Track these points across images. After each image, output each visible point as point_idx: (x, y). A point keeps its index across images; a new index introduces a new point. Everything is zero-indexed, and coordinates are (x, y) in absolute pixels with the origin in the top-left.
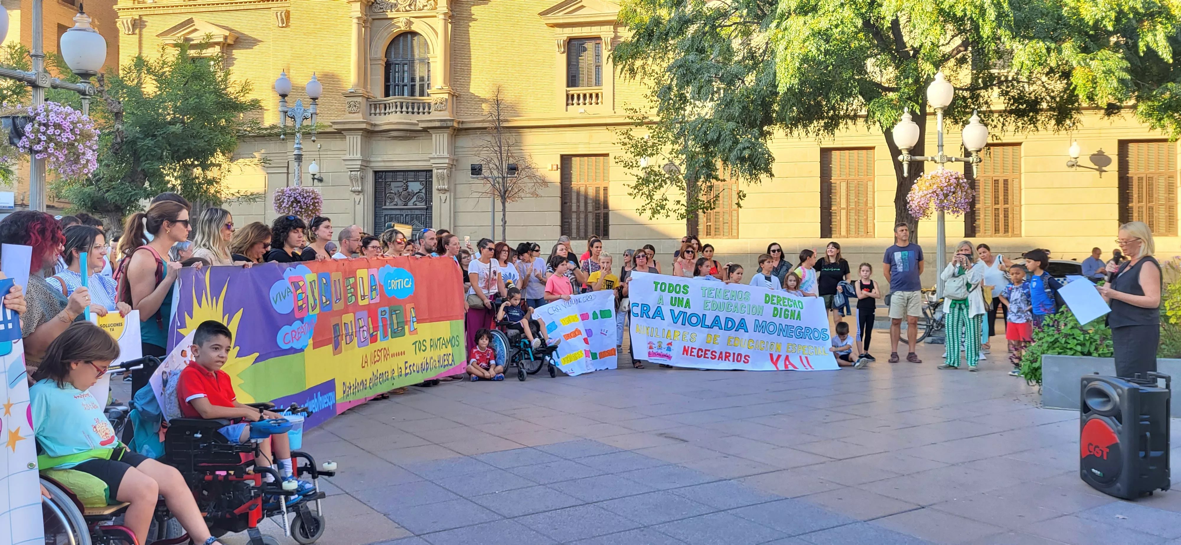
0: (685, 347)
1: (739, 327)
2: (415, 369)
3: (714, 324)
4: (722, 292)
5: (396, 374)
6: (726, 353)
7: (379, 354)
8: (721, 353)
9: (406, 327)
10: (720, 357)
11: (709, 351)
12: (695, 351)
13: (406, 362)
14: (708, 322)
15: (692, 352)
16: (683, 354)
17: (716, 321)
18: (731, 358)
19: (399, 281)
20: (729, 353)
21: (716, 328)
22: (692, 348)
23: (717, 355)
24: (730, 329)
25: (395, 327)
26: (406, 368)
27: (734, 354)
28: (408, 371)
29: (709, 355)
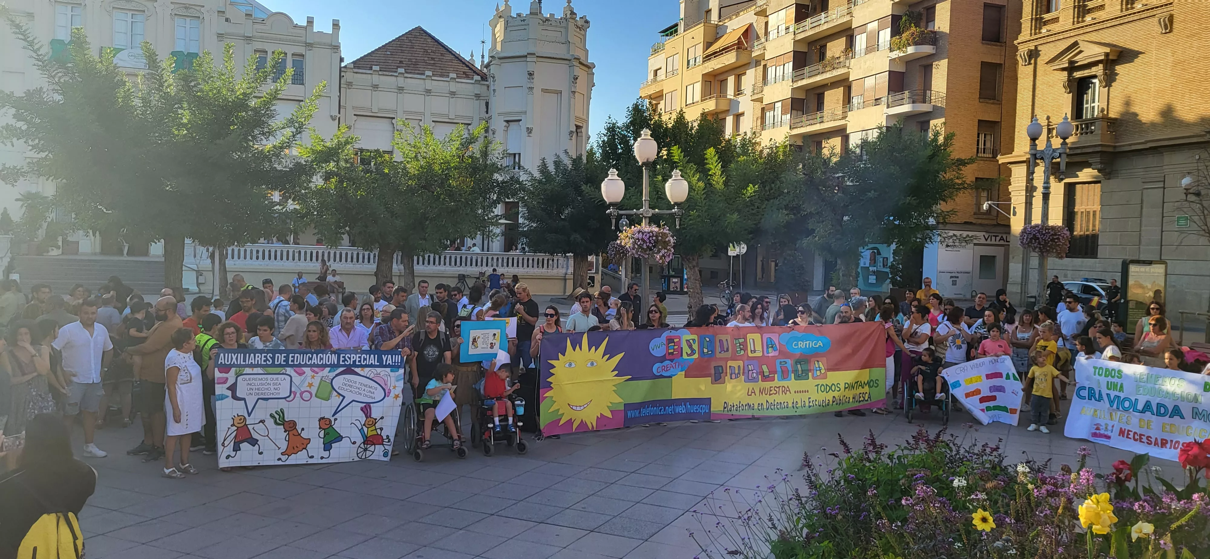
0: (1121, 429)
1: (1173, 413)
2: (817, 403)
3: (1145, 409)
4: (1154, 376)
5: (799, 405)
6: (1162, 440)
7: (777, 390)
8: (1156, 439)
9: (810, 374)
10: (1156, 444)
11: (1144, 435)
12: (1132, 434)
13: (809, 398)
14: (1140, 407)
15: (1128, 434)
16: (1119, 435)
17: (1148, 406)
18: (1168, 445)
19: (808, 342)
20: (1166, 441)
21: (1148, 414)
22: (1129, 431)
23: (1153, 440)
24: (1163, 415)
25: (800, 373)
26: (810, 402)
27: (1172, 441)
28: (811, 404)
29: (1144, 439)
